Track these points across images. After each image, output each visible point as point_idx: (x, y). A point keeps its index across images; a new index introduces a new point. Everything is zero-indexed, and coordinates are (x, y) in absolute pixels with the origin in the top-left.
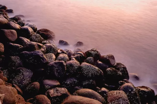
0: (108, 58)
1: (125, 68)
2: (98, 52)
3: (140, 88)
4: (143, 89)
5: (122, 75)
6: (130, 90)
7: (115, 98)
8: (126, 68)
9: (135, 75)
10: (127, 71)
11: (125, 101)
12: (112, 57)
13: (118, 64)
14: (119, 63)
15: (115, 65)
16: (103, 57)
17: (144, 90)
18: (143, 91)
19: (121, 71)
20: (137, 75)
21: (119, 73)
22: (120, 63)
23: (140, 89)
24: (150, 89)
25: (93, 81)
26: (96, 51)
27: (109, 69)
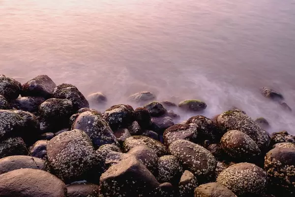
0: (36, 85)
1: (74, 90)
2: (9, 80)
3: (108, 112)
4: (113, 111)
5: (73, 104)
6: (89, 122)
7: (59, 147)
8: (77, 89)
9: (97, 95)
10: (80, 93)
11: (77, 143)
12: (46, 79)
13: (60, 88)
14: (61, 86)
15: (55, 91)
16: (26, 86)
17: (115, 112)
18: (114, 114)
19: (68, 98)
20: (100, 93)
21: (65, 102)
22: (63, 84)
23: (108, 114)
24: (123, 106)
25: (15, 141)
26: (3, 79)
27: (45, 103)
